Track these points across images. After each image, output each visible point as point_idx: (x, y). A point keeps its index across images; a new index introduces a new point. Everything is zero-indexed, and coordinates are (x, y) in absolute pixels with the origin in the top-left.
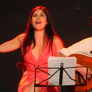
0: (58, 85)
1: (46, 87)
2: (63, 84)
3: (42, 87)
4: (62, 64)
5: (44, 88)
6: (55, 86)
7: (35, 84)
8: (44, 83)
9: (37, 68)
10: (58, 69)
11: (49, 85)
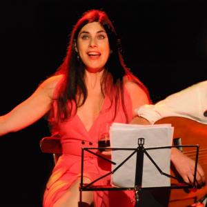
0: (133, 186)
1: (107, 192)
2: (144, 185)
3: (98, 192)
4: (141, 139)
5: (101, 193)
6: (126, 189)
7: (82, 184)
8: (102, 183)
9: (86, 149)
10: (133, 151)
11: (113, 186)
